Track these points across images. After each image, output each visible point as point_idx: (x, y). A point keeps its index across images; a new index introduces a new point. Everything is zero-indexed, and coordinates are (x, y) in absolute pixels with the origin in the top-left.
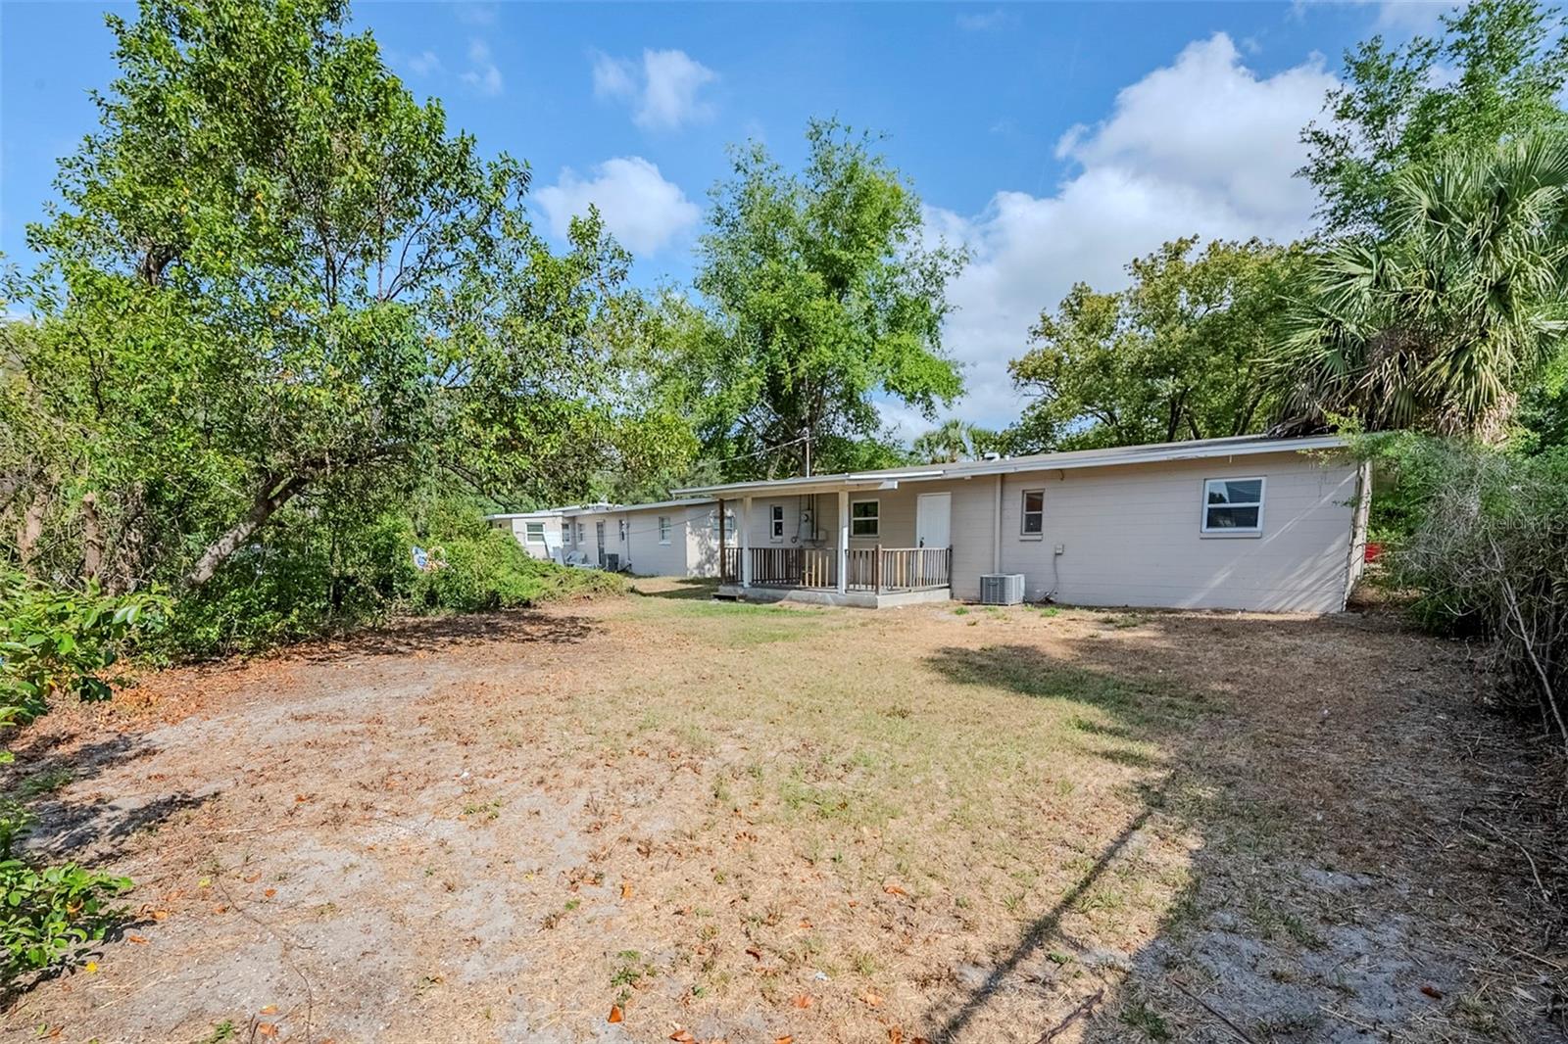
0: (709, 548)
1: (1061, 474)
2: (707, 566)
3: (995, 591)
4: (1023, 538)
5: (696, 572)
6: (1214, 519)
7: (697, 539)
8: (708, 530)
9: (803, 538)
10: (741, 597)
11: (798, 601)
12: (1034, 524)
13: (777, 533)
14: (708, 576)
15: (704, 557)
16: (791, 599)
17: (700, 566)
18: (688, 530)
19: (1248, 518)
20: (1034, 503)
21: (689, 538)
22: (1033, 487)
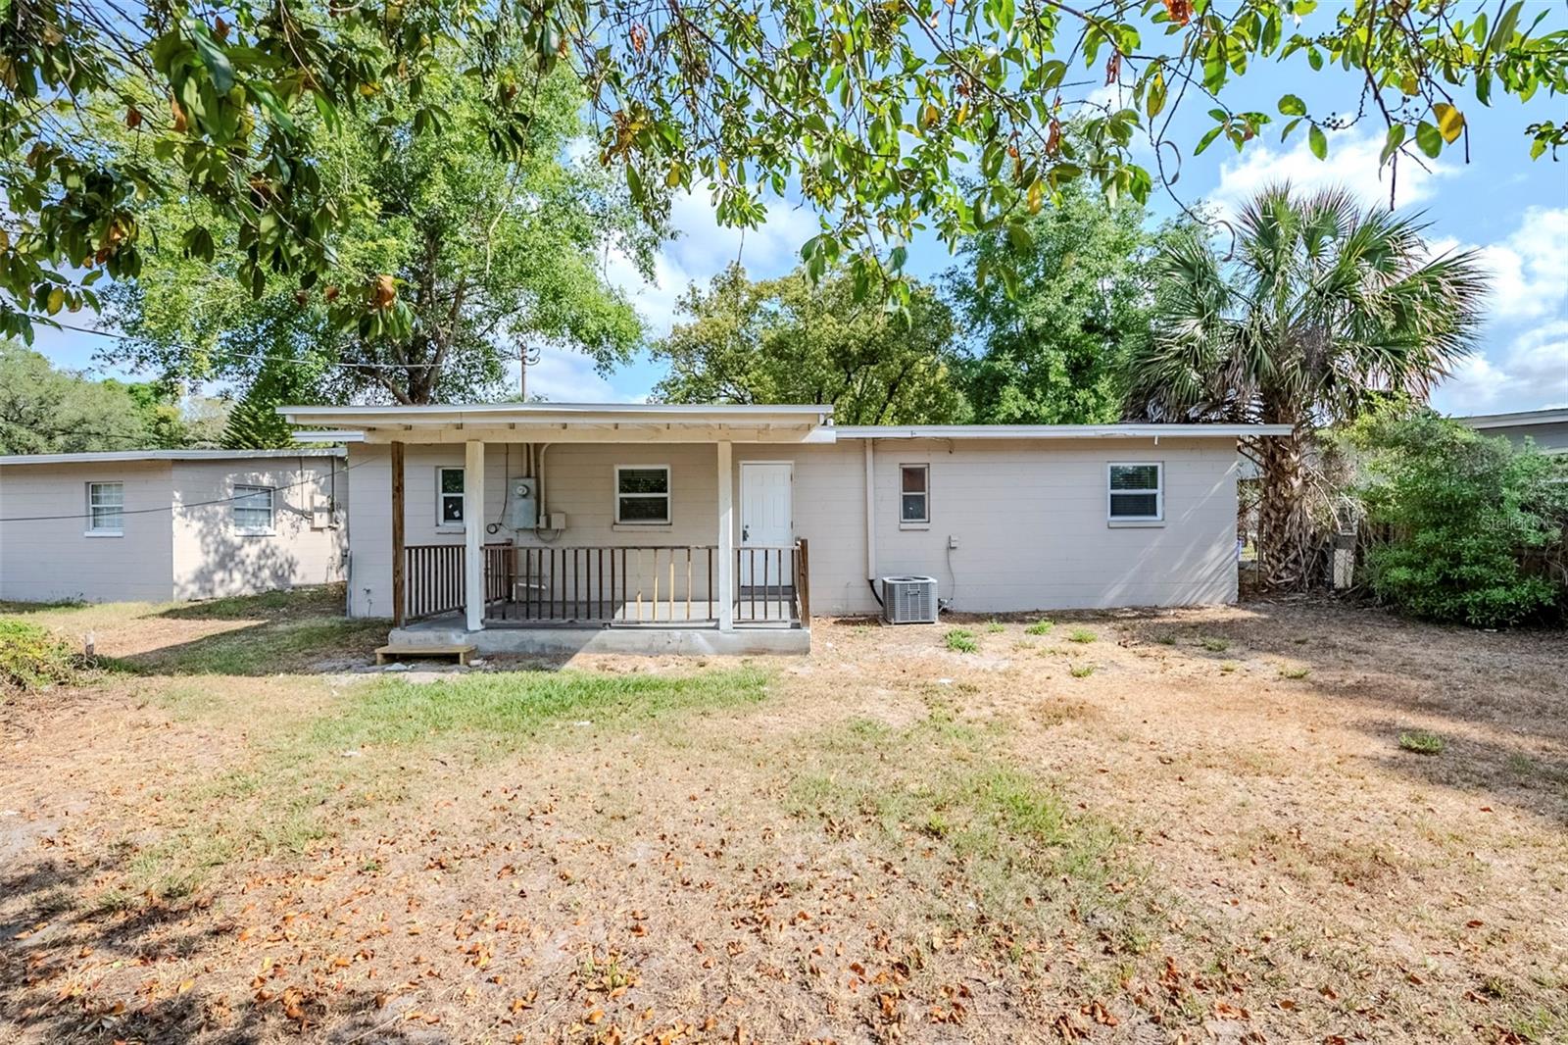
0: (224, 542)
1: (950, 446)
2: (218, 576)
3: (915, 603)
4: (903, 526)
5: (193, 588)
6: (1119, 506)
7: (197, 525)
8: (221, 509)
9: (516, 525)
10: (473, 653)
11: (623, 652)
12: (914, 507)
13: (448, 516)
14: (220, 593)
15: (212, 558)
16: (602, 648)
17: (203, 576)
18: (177, 507)
19: (1147, 506)
20: (914, 478)
21: (178, 524)
22: (914, 460)
